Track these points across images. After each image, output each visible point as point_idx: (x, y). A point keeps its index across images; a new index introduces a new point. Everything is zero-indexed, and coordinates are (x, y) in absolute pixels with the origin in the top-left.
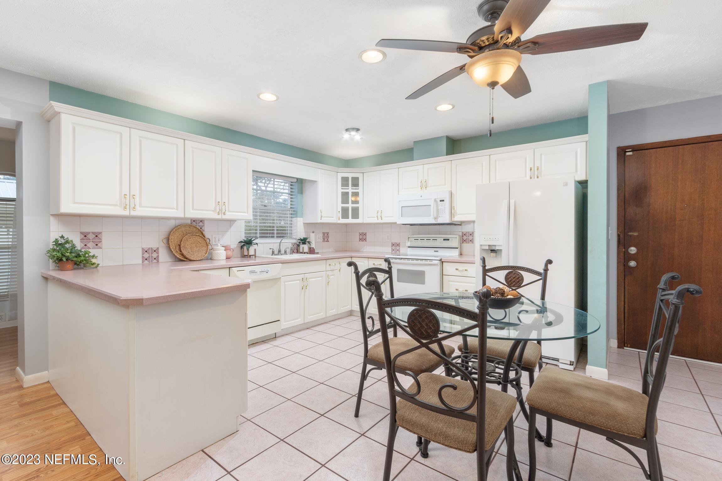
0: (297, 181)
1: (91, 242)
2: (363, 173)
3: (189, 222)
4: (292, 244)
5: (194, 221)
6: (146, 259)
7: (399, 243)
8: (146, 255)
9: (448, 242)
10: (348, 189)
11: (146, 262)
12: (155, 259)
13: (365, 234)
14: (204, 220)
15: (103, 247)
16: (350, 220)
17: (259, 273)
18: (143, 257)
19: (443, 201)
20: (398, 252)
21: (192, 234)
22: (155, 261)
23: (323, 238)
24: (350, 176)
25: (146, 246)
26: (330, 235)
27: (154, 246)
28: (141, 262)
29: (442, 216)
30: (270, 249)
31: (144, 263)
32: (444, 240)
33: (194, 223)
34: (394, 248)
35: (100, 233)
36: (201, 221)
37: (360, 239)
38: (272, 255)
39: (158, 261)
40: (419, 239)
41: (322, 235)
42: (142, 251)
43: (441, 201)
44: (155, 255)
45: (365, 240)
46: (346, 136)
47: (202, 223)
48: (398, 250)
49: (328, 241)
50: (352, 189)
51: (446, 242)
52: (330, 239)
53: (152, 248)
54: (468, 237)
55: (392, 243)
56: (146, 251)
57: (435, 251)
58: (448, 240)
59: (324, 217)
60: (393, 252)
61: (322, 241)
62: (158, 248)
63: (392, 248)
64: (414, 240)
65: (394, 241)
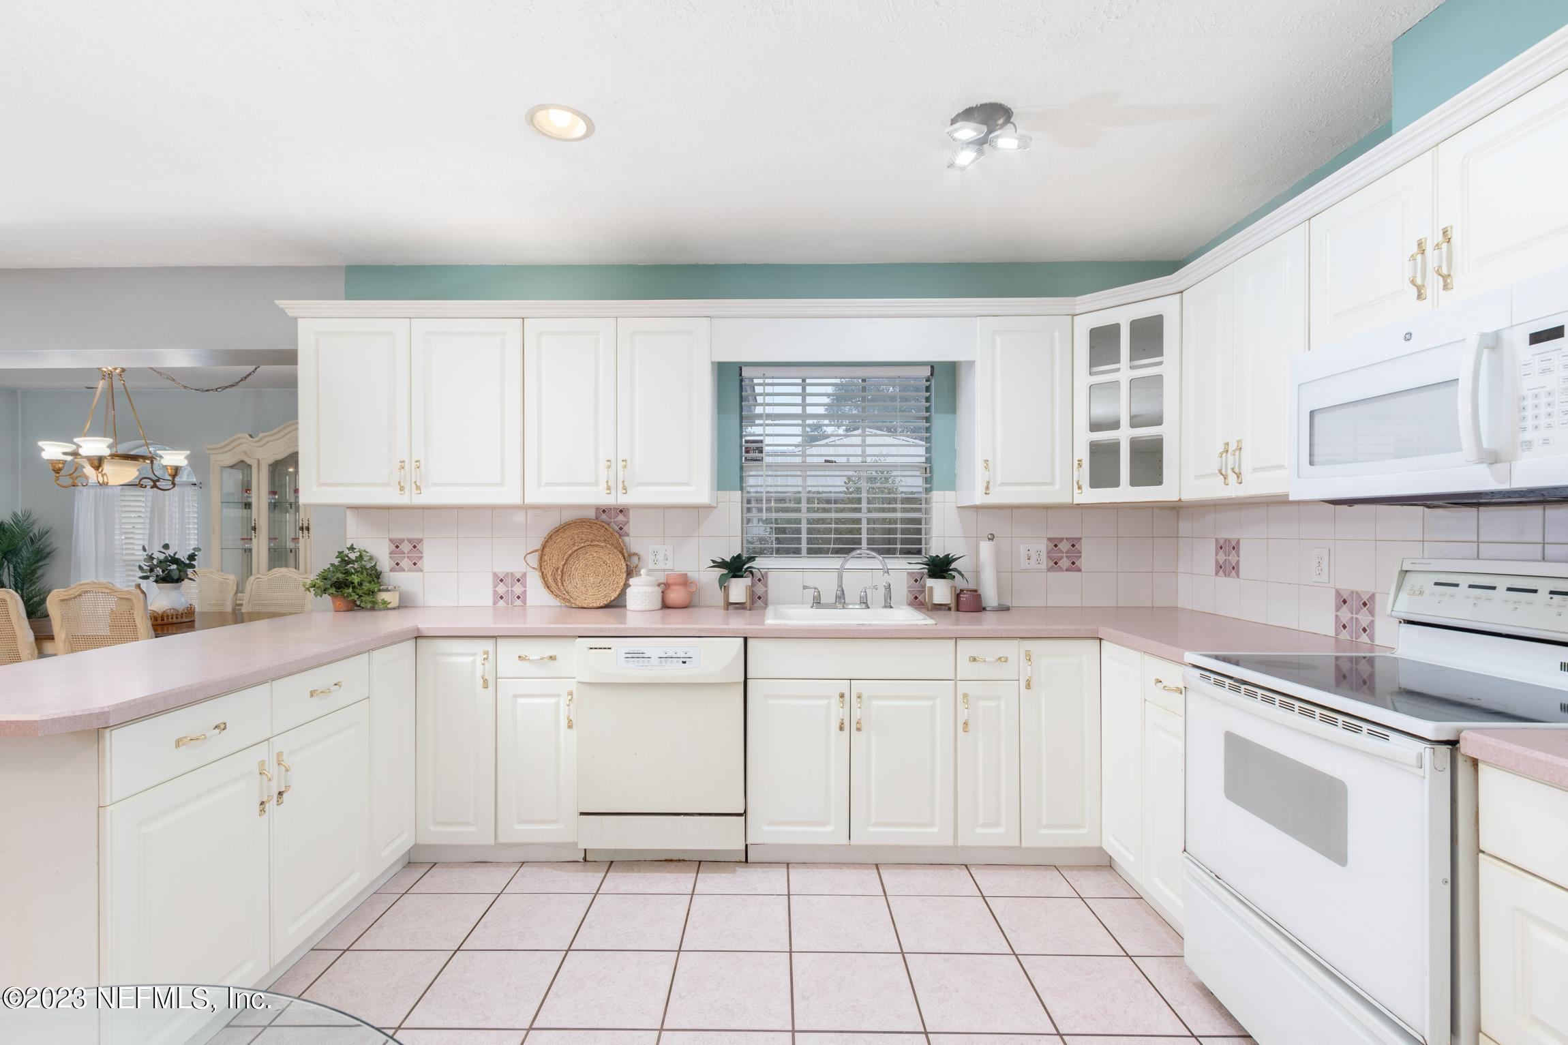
0: (932, 374)
1: (406, 559)
2: (1181, 292)
3: (592, 514)
4: (908, 573)
5: (604, 510)
6: (502, 598)
7: (1372, 597)
8: (501, 589)
10: (1118, 370)
11: (501, 603)
12: (519, 597)
13: (1235, 548)
14: (628, 509)
15: (425, 569)
16: (1126, 493)
17: (655, 660)
18: (495, 592)
19: (1557, 332)
20: (1363, 637)
21: (589, 543)
22: (518, 602)
23: (1049, 557)
24: (1124, 317)
25: (502, 568)
26: (1086, 548)
27: (518, 568)
28: (490, 603)
29: (1546, 441)
30: (805, 587)
31: (497, 605)
33: (604, 517)
34: (1345, 615)
35: (420, 541)
36: (621, 511)
37: (1219, 567)
38: (813, 607)
39: (525, 602)
40: (1465, 582)
41: (1043, 547)
42: (494, 578)
43: (1536, 337)
44: (518, 589)
45: (1235, 568)
47: (623, 516)
48: (1366, 630)
49: (1074, 567)
50: (1135, 367)
52: (1083, 563)
53: (512, 574)
55: (1338, 593)
56: (501, 580)
59: (1002, 484)
60: (1340, 637)
61: (1044, 566)
62: (524, 575)
63: (1337, 616)
64: (1436, 584)
65: (1348, 585)
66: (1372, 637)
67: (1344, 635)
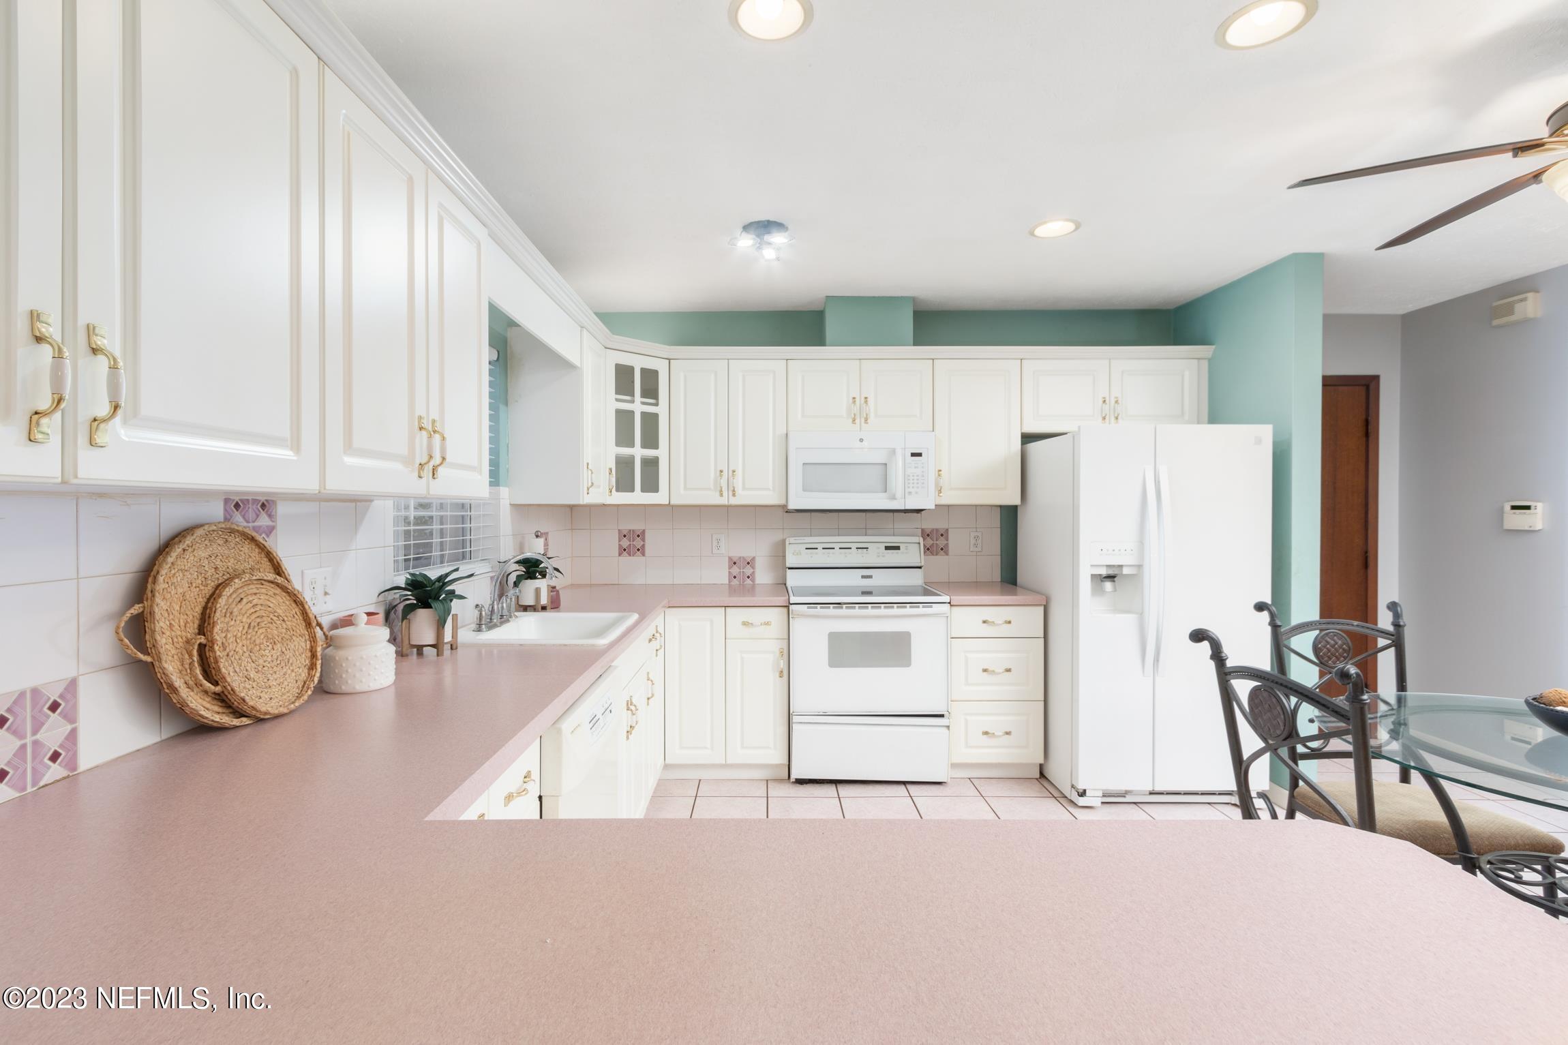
2: (669, 360)
3: (216, 511)
5: (237, 504)
7: (754, 559)
9: (897, 553)
10: (633, 402)
12: (53, 753)
13: (641, 535)
14: (273, 503)
16: (638, 497)
17: (601, 719)
19: (919, 455)
20: (748, 581)
22: (53, 767)
24: (638, 364)
29: (917, 493)
32: (887, 548)
33: (237, 514)
34: (735, 570)
36: (263, 506)
37: (622, 550)
38: (479, 630)
39: (72, 767)
40: (820, 546)
43: (913, 455)
44: (53, 733)
45: (641, 550)
46: (746, 242)
47: (267, 518)
48: (748, 577)
50: (643, 403)
51: (893, 553)
53: (36, 693)
54: (937, 540)
55: (730, 559)
57: (863, 577)
58: (898, 548)
60: (732, 583)
62: (71, 684)
63: (729, 572)
64: (806, 549)
65: (736, 554)
66: (753, 581)
67: (735, 582)
